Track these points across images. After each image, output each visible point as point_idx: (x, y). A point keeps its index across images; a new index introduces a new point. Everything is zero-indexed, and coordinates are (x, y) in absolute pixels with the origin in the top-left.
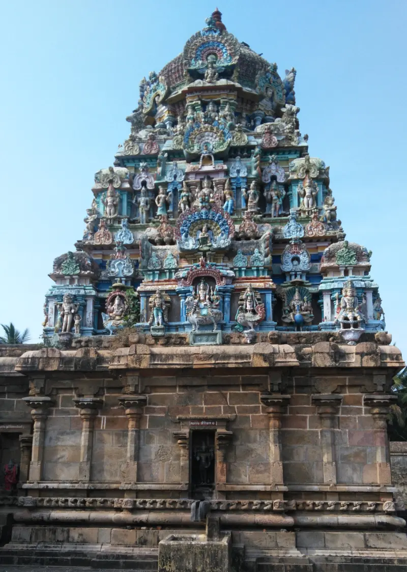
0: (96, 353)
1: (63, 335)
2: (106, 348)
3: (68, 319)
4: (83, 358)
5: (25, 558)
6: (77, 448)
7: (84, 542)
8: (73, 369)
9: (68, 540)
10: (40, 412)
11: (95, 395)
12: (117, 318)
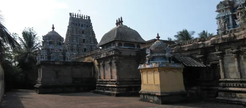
0: (233, 34)
1: (222, 30)
2: (237, 32)
3: (223, 24)
4: (229, 37)
5: (222, 102)
6: (234, 67)
7: (241, 98)
8: (226, 41)
9: (236, 97)
10: (220, 57)
11: (237, 49)
12: (241, 20)
